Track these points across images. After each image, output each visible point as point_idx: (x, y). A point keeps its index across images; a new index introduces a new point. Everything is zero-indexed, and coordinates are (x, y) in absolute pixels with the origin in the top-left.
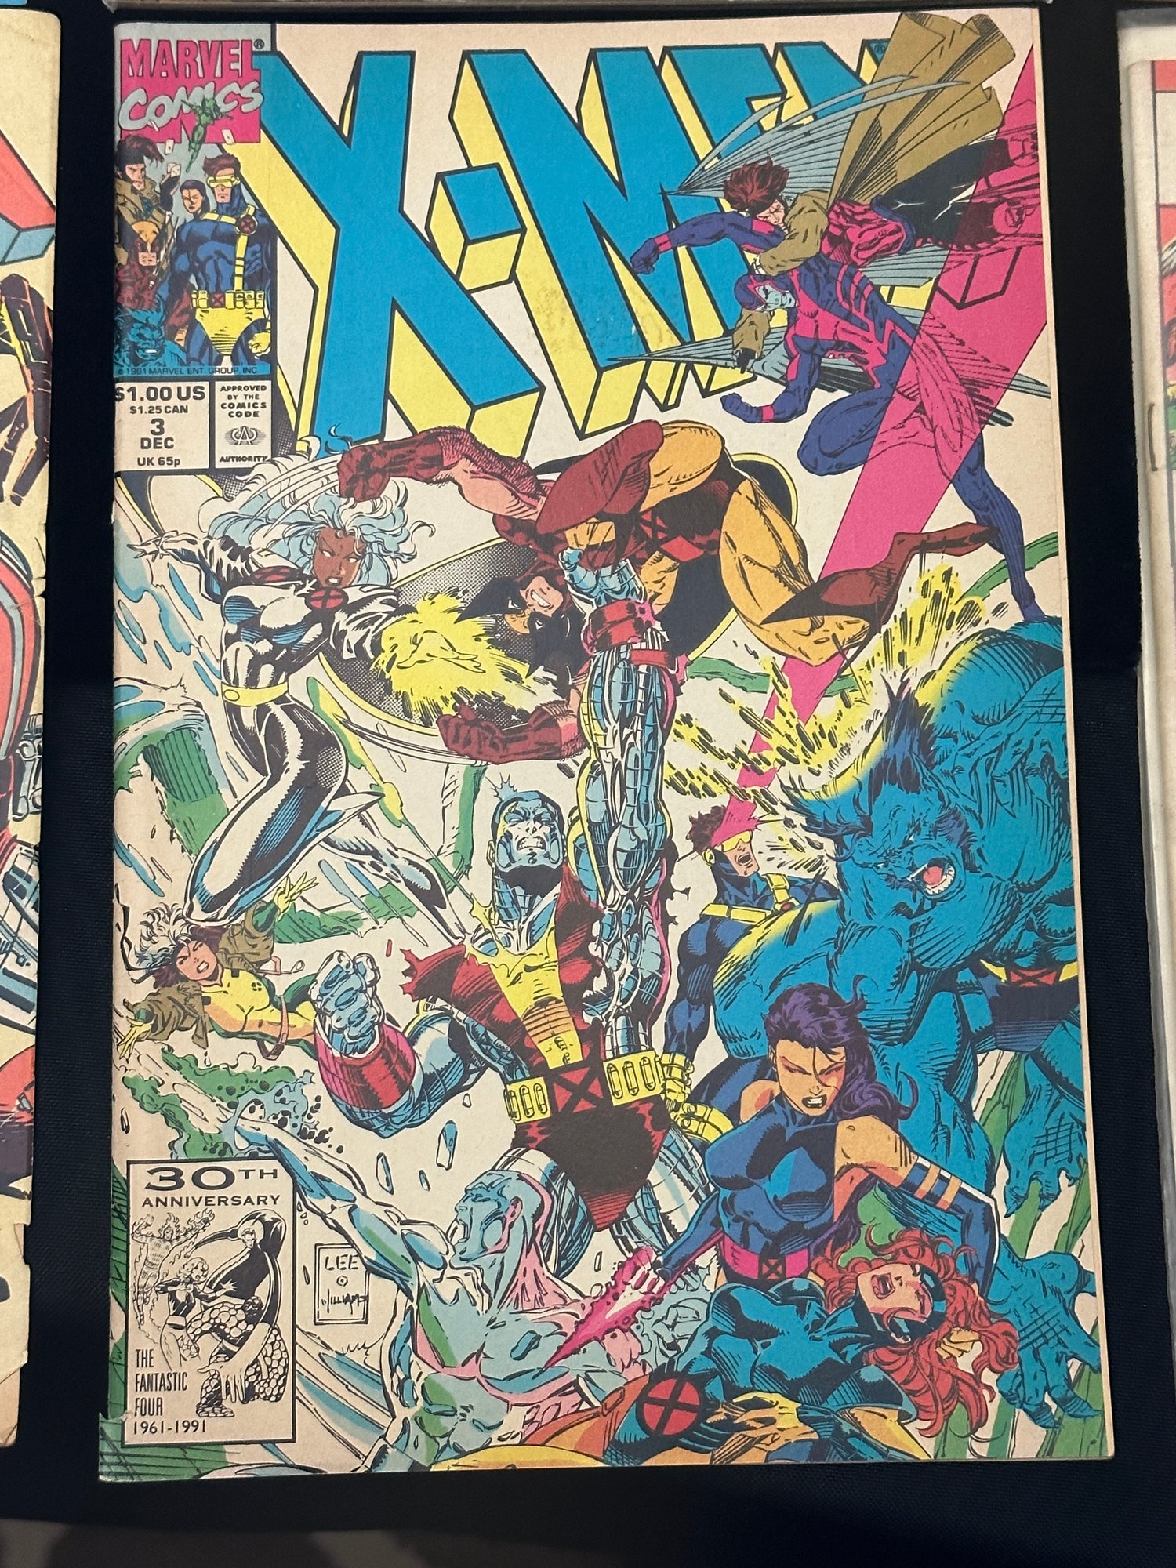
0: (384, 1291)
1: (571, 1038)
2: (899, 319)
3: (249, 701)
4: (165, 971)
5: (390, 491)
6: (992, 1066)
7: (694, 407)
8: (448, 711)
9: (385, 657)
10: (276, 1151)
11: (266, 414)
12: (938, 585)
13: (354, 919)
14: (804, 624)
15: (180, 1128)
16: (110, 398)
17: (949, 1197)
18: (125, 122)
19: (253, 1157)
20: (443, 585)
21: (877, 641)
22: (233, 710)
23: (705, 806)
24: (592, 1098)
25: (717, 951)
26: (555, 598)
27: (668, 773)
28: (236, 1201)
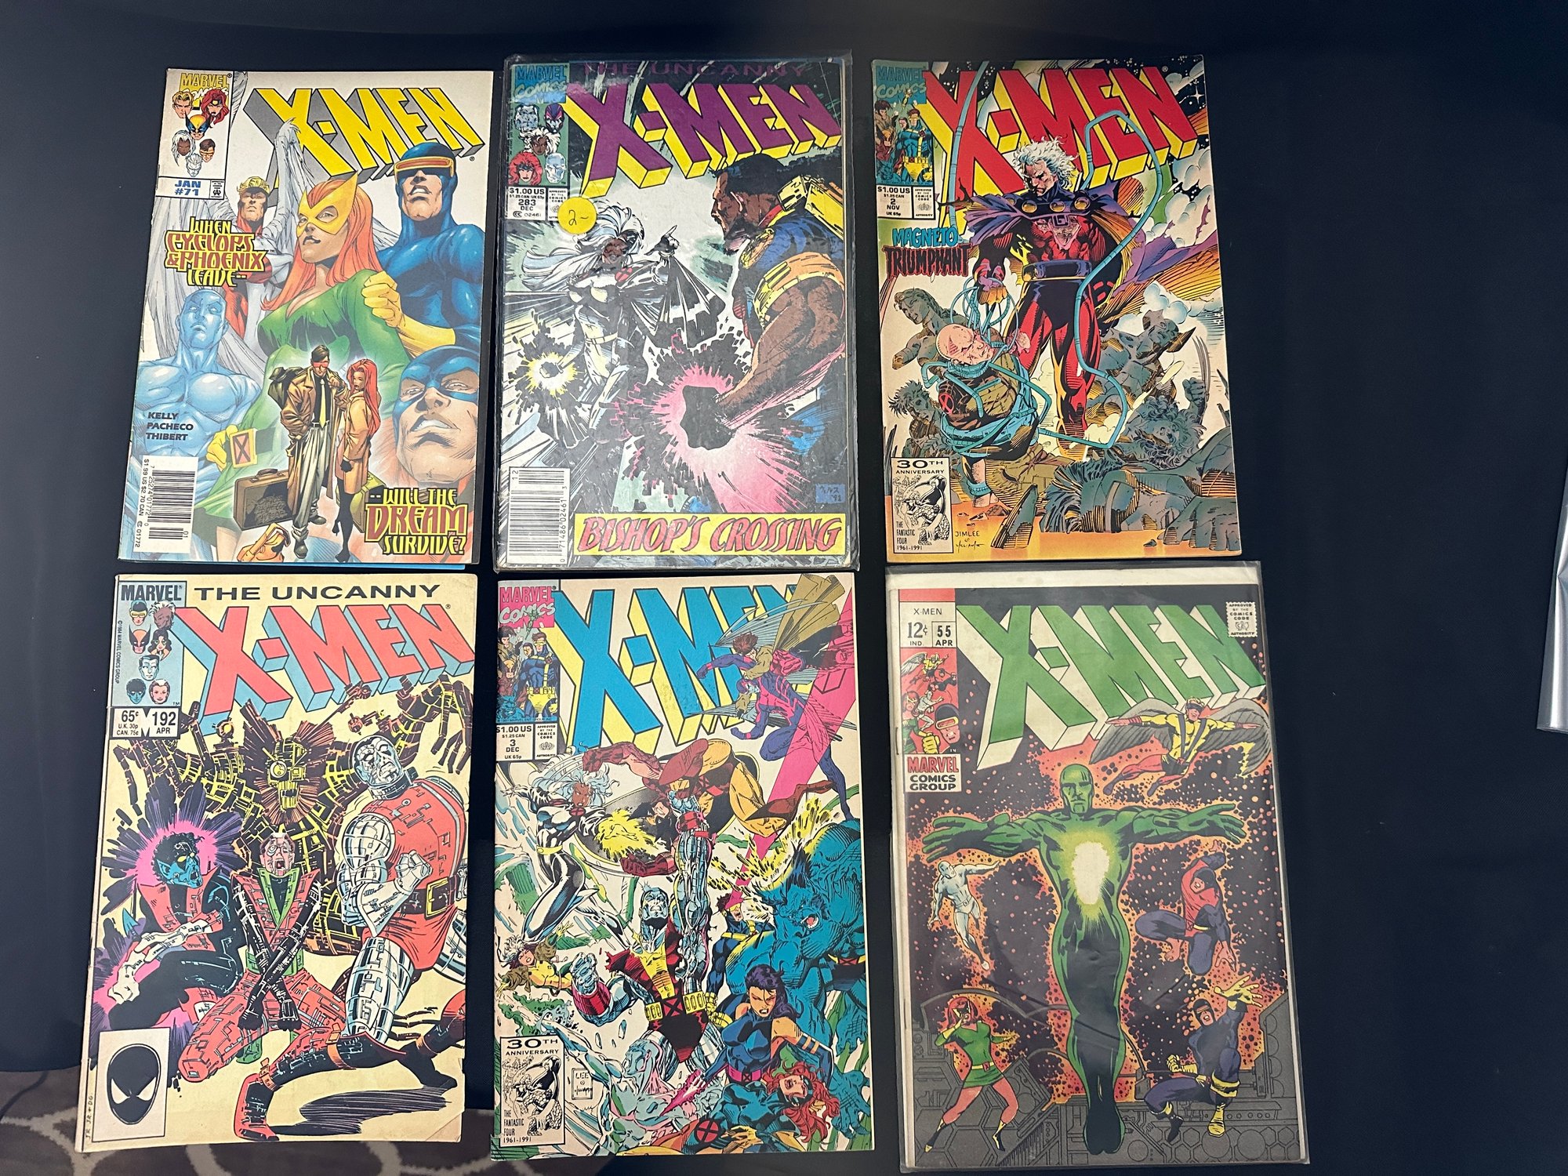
0: (599, 1087)
1: (671, 986)
2: (799, 697)
3: (547, 852)
4: (514, 963)
5: (603, 768)
6: (833, 997)
7: (721, 733)
8: (624, 856)
9: (600, 835)
10: (557, 1032)
11: (555, 737)
12: (813, 805)
13: (587, 940)
14: (762, 820)
15: (520, 1024)
16: (495, 731)
17: (815, 1049)
18: (502, 621)
19: (548, 1035)
20: (624, 806)
21: (790, 827)
22: (541, 857)
23: (723, 893)
24: (678, 1011)
25: (727, 952)
26: (666, 811)
27: (709, 880)
28: (542, 1052)
